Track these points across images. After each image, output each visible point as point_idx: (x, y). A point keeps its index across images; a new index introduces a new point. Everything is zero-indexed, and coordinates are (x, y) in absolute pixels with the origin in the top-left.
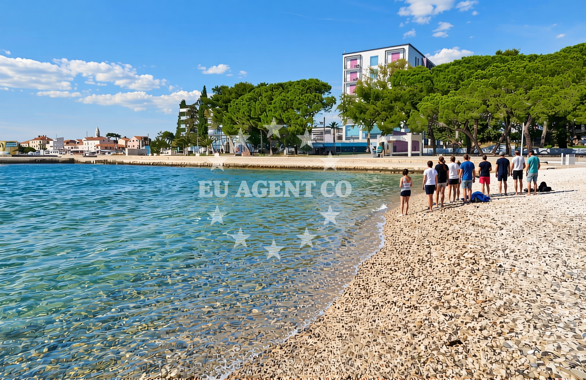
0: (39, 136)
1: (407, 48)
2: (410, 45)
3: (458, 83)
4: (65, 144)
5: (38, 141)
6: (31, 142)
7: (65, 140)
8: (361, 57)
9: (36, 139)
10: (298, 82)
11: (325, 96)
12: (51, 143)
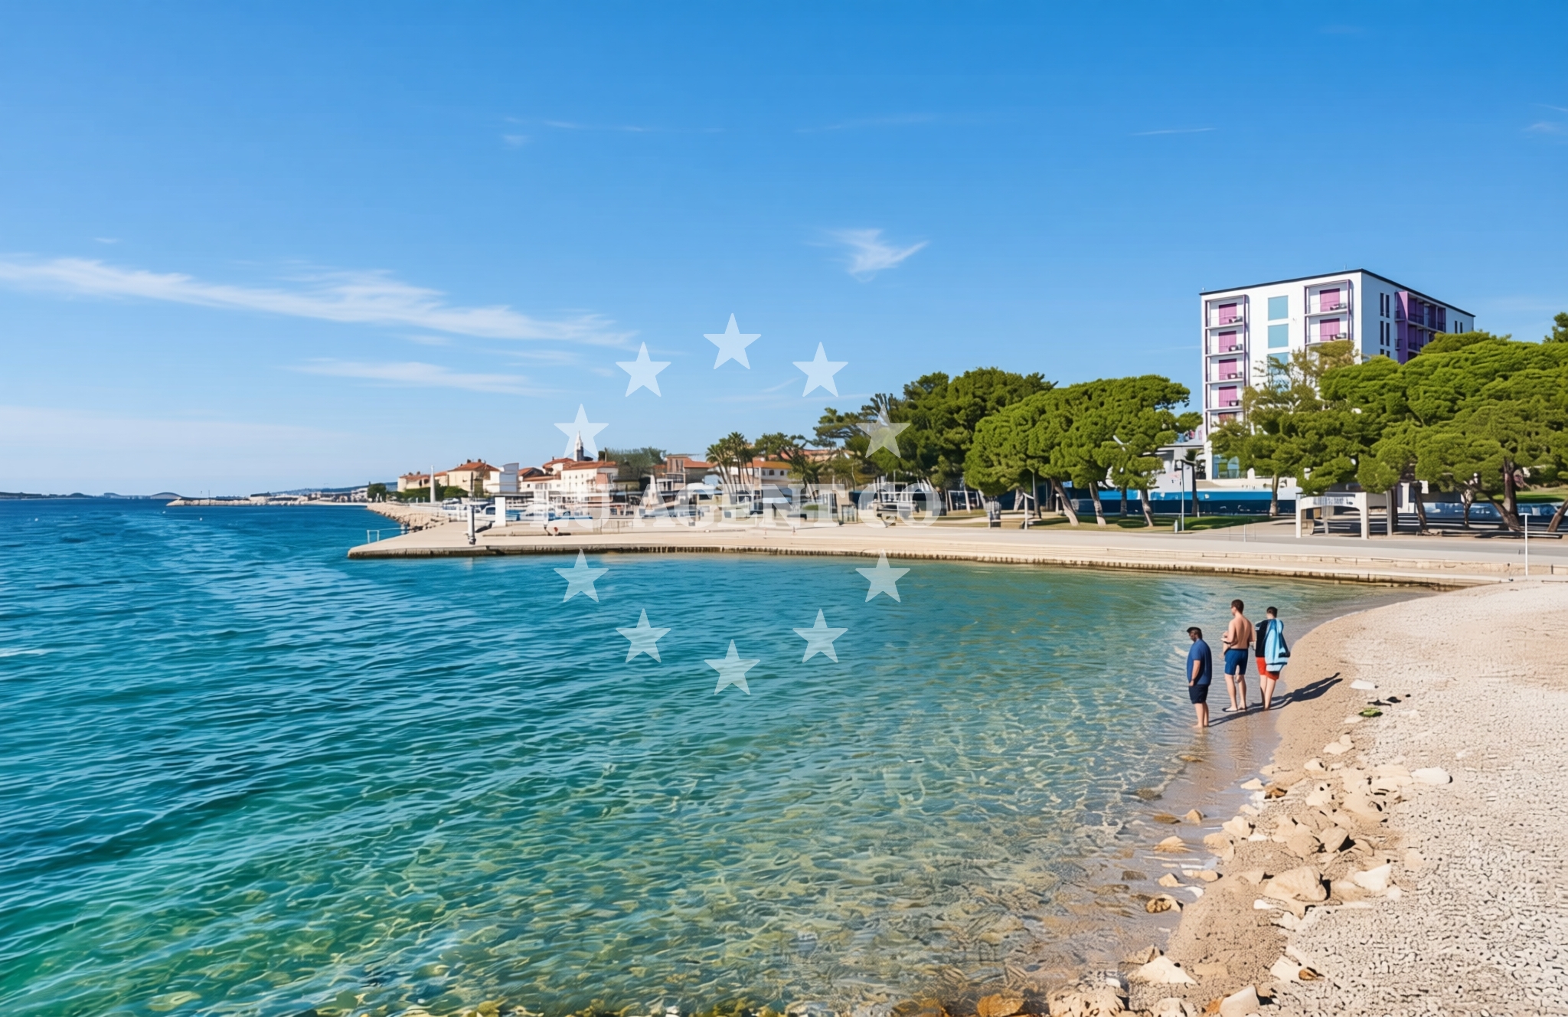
0: (469, 461)
1: (1356, 278)
2: (1363, 271)
3: (1454, 401)
4: (521, 478)
5: (469, 473)
6: (452, 475)
7: (520, 468)
8: (1246, 298)
9: (462, 468)
10: (1123, 385)
11: (1178, 410)
12: (495, 476)
